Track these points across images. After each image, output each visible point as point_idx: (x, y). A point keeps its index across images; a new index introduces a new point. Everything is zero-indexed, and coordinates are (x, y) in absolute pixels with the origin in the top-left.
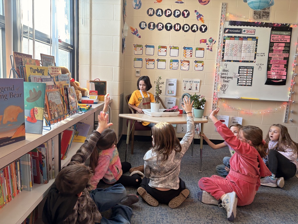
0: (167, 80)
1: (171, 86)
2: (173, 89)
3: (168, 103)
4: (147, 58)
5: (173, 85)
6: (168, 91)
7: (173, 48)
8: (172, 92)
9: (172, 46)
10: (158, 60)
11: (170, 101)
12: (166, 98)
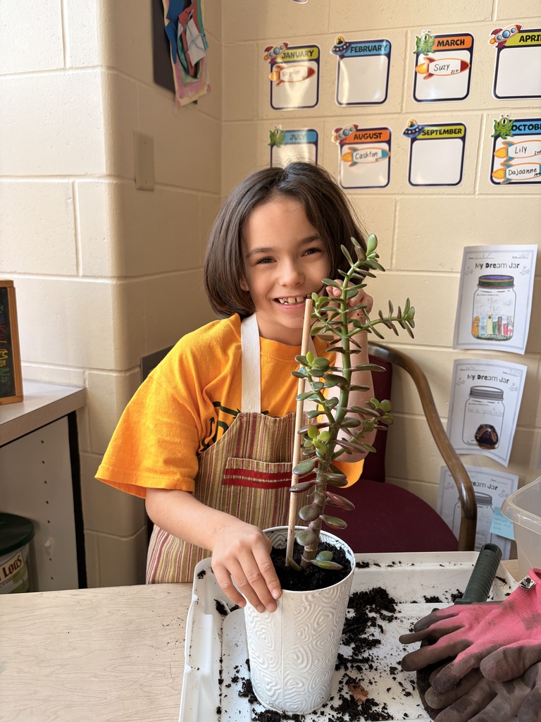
0: (469, 253)
1: (494, 291)
2: (504, 312)
3: (474, 393)
4: (347, 125)
5: (507, 282)
6: (476, 321)
7: (515, 39)
8: (497, 326)
9: (508, 26)
10: (414, 133)
11: (482, 382)
12: (458, 364)
